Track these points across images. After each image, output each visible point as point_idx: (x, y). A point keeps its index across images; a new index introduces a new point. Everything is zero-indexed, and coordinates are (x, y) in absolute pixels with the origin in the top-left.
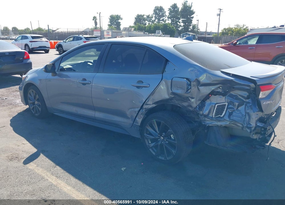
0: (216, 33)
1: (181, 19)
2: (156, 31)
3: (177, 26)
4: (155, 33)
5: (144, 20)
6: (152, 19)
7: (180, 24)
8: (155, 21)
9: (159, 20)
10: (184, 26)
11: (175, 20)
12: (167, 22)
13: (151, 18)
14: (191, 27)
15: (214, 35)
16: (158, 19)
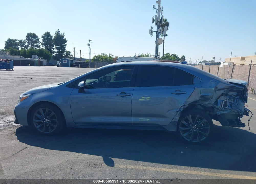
0: (88, 59)
1: (55, 46)
2: (33, 55)
3: (52, 52)
4: (32, 58)
5: (17, 44)
6: (26, 45)
7: (54, 50)
8: (28, 46)
9: (33, 45)
10: (58, 53)
11: (49, 47)
12: (41, 47)
13: (24, 43)
14: (65, 53)
15: (87, 61)
16: (31, 44)
